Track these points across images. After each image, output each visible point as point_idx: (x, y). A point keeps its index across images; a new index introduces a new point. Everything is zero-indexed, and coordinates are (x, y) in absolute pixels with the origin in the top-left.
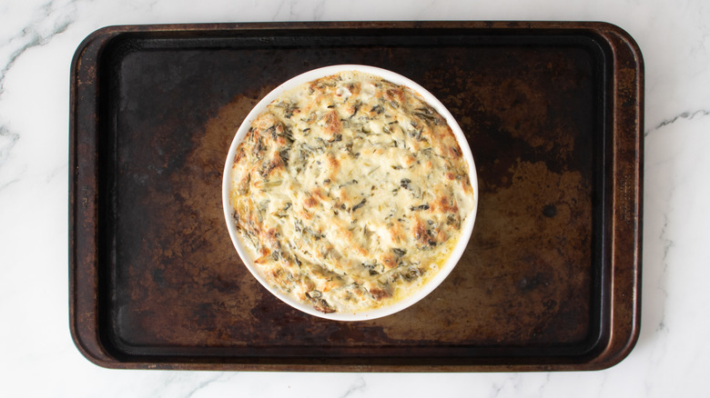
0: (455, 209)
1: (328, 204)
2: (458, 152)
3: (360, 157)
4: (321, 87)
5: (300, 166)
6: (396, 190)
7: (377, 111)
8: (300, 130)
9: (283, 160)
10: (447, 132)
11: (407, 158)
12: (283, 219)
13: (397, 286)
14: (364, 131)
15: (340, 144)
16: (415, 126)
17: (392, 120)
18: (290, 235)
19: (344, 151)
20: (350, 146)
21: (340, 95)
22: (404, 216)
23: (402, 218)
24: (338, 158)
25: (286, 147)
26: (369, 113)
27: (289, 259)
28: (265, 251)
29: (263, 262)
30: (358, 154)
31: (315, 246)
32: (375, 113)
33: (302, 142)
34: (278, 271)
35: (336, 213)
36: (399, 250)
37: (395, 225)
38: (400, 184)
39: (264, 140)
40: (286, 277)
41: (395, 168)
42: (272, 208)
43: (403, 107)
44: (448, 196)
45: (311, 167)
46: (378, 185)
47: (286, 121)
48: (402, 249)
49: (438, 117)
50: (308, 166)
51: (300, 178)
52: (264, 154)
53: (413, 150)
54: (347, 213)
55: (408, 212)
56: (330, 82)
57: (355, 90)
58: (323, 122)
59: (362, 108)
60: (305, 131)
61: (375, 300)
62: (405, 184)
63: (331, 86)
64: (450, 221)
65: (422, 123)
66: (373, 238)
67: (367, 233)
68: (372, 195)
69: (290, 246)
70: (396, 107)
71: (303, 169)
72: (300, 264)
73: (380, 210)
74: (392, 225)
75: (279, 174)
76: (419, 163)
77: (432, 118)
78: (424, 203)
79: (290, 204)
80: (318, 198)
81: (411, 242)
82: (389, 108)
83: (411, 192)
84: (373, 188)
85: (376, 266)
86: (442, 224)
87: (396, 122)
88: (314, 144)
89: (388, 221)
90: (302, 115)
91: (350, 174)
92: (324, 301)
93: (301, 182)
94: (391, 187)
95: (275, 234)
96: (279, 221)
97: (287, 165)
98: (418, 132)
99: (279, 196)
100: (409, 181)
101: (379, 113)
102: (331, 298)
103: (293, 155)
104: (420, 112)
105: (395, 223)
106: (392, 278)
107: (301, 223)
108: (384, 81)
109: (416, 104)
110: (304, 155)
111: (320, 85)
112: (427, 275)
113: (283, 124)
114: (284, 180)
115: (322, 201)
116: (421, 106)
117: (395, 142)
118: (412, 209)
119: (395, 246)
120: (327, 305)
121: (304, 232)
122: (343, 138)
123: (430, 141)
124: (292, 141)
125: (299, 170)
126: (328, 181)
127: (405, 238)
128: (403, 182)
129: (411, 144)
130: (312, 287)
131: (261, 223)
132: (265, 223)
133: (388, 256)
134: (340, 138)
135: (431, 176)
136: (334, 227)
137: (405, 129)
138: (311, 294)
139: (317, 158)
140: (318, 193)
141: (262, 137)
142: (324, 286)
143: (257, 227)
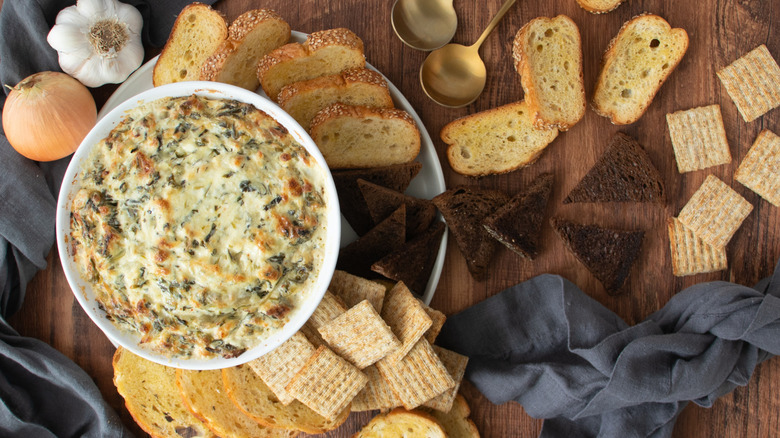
0: (310, 187)
1: (179, 249)
2: (282, 131)
3: (186, 184)
4: (116, 138)
5: (133, 224)
6: (240, 199)
7: (182, 131)
8: (116, 190)
9: (115, 228)
10: (260, 116)
11: (234, 160)
12: (145, 287)
13: (293, 294)
14: (179, 156)
15: (160, 182)
16: (225, 127)
17: (200, 131)
18: (160, 298)
19: (169, 188)
20: (171, 180)
21: (138, 135)
22: (262, 220)
23: (261, 223)
24: (165, 197)
25: (112, 214)
26: (174, 137)
27: (172, 323)
28: (146, 328)
29: (149, 340)
30: (184, 182)
31: (189, 297)
32: (180, 133)
33: (124, 200)
34: (168, 340)
35: (192, 253)
36: (275, 257)
37: (257, 233)
38: (241, 190)
39: (88, 218)
40: (179, 342)
41: (228, 176)
42: (129, 282)
43: (204, 114)
44: (294, 176)
45: (145, 221)
46: (219, 204)
47: (100, 188)
48: (278, 255)
49: (243, 106)
50: (141, 221)
51: (139, 236)
52: (95, 232)
53: (236, 150)
54: (202, 247)
55: (263, 214)
56: (124, 128)
57: (149, 123)
58: (134, 170)
59: (165, 136)
60: (121, 187)
61: (278, 320)
62: (246, 187)
63: (125, 132)
64: (309, 200)
65: (231, 119)
66: (243, 258)
67: (234, 257)
68: (219, 215)
69: (166, 310)
70: (197, 117)
71: (137, 226)
72: (185, 323)
73: (234, 227)
74: (254, 235)
75: (118, 243)
76: (248, 159)
77: (239, 111)
78: (274, 196)
79: (143, 269)
80: (166, 248)
81: (284, 243)
82: (192, 122)
83: (256, 192)
84: (216, 208)
85: (261, 285)
86: (303, 208)
87: (206, 131)
88: (136, 196)
89: (248, 234)
90: (113, 174)
91: (186, 206)
92: (228, 345)
93: (142, 241)
94: (233, 198)
95: (144, 306)
96: (142, 291)
97: (120, 231)
98: (231, 130)
99: (128, 266)
100: (249, 183)
101: (184, 131)
102: (234, 339)
103: (123, 218)
104: (224, 111)
105: (256, 232)
106: (284, 289)
107: (164, 281)
108: (173, 99)
109: (216, 106)
110: (133, 213)
111: (114, 135)
112: (316, 267)
113: (99, 192)
114: (126, 247)
115: (172, 249)
116: (222, 104)
117: (215, 151)
118: (266, 209)
119: (268, 255)
120: (234, 348)
121: (172, 289)
122: (161, 173)
123: (248, 133)
124: (116, 205)
125: (135, 230)
126: (168, 226)
127: (273, 242)
128: (242, 186)
129: (231, 145)
130: (209, 339)
131: (127, 301)
132: (131, 299)
133: (266, 270)
134: (158, 176)
135: (268, 165)
136: (197, 269)
137: (218, 133)
138: (212, 346)
139: (146, 208)
140: (164, 243)
141: (85, 217)
142: (220, 333)
143: (126, 308)
